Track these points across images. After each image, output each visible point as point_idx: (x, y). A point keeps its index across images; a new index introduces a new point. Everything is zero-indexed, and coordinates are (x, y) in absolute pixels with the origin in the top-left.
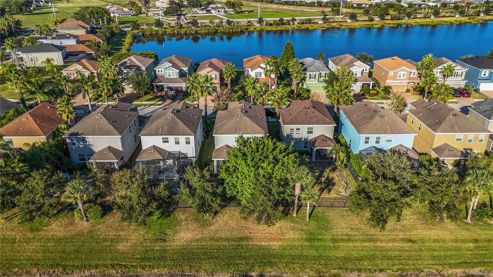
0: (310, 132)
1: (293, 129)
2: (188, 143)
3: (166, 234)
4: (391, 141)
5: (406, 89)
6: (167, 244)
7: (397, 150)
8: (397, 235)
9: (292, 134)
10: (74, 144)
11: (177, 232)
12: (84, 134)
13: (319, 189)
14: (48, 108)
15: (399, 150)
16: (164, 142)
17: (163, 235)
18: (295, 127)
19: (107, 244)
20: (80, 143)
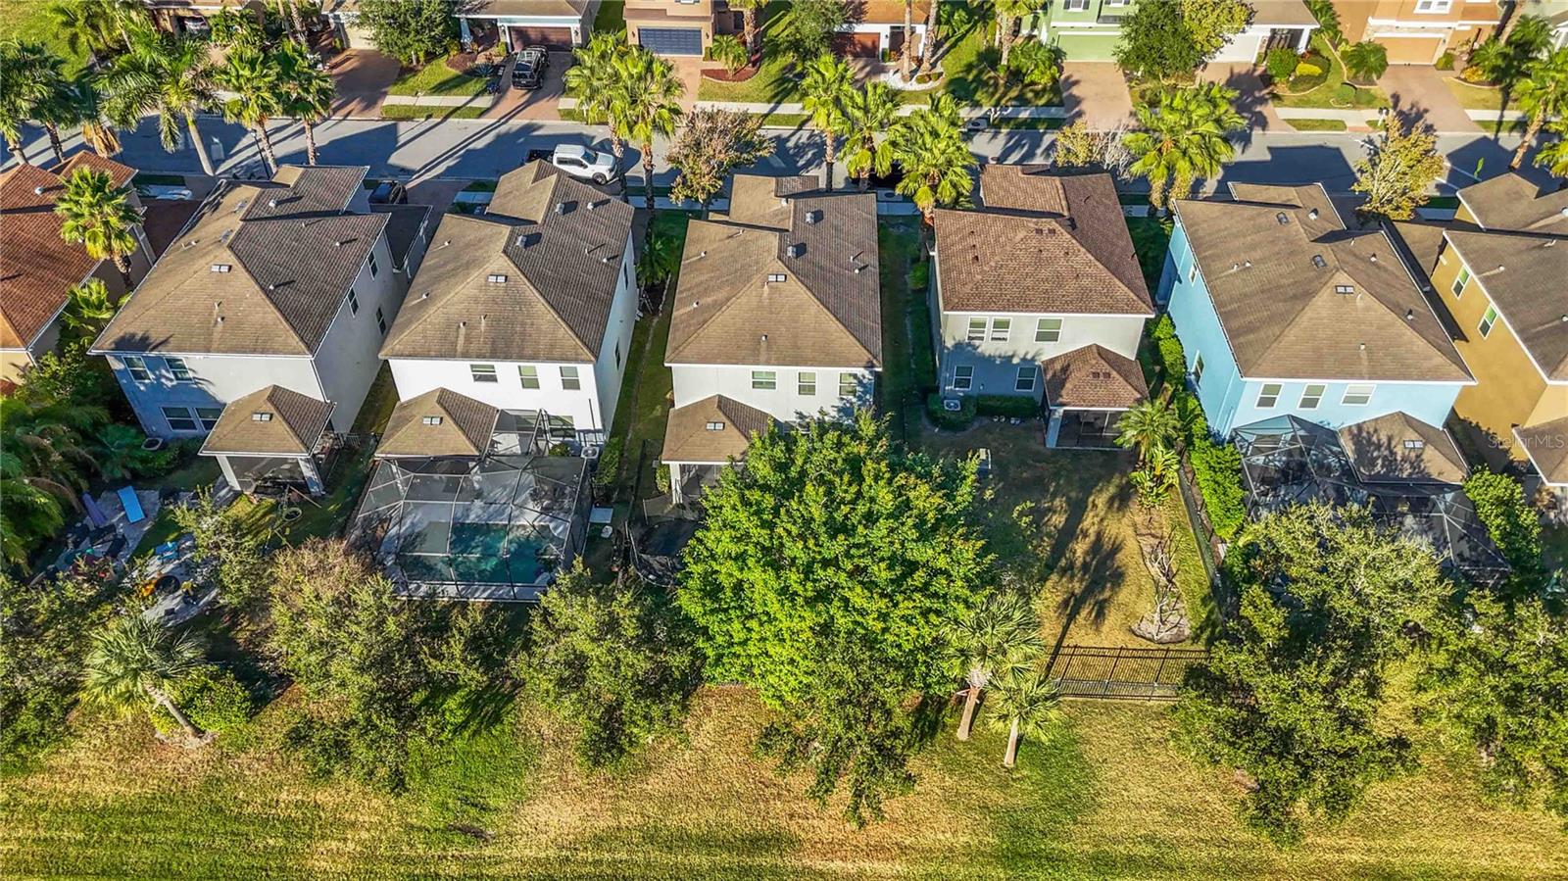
0: (1047, 335)
1: (983, 325)
2: (571, 384)
3: (484, 809)
4: (1364, 400)
5: (1440, 53)
6: (488, 852)
7: (1384, 440)
8: (1340, 851)
9: (977, 342)
10: (139, 376)
11: (522, 799)
12: (170, 346)
13: (1060, 599)
14: (37, 191)
15: (1390, 439)
16: (477, 379)
17: (473, 812)
18: (989, 317)
19: (271, 842)
20: (164, 372)
